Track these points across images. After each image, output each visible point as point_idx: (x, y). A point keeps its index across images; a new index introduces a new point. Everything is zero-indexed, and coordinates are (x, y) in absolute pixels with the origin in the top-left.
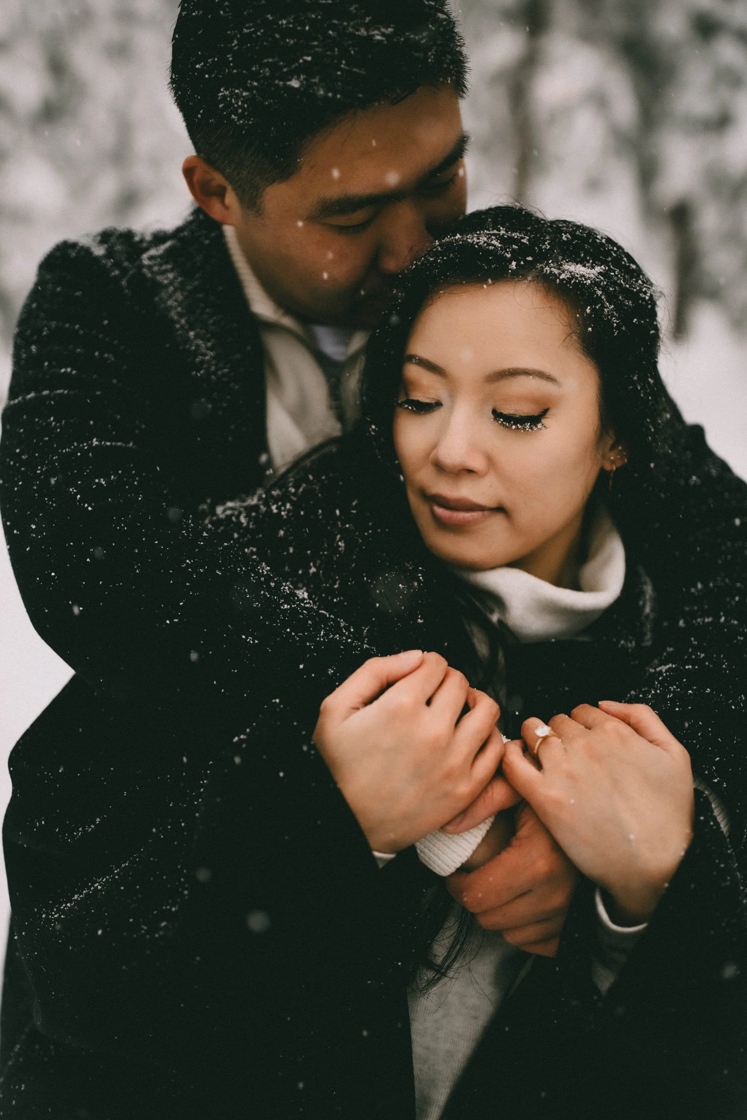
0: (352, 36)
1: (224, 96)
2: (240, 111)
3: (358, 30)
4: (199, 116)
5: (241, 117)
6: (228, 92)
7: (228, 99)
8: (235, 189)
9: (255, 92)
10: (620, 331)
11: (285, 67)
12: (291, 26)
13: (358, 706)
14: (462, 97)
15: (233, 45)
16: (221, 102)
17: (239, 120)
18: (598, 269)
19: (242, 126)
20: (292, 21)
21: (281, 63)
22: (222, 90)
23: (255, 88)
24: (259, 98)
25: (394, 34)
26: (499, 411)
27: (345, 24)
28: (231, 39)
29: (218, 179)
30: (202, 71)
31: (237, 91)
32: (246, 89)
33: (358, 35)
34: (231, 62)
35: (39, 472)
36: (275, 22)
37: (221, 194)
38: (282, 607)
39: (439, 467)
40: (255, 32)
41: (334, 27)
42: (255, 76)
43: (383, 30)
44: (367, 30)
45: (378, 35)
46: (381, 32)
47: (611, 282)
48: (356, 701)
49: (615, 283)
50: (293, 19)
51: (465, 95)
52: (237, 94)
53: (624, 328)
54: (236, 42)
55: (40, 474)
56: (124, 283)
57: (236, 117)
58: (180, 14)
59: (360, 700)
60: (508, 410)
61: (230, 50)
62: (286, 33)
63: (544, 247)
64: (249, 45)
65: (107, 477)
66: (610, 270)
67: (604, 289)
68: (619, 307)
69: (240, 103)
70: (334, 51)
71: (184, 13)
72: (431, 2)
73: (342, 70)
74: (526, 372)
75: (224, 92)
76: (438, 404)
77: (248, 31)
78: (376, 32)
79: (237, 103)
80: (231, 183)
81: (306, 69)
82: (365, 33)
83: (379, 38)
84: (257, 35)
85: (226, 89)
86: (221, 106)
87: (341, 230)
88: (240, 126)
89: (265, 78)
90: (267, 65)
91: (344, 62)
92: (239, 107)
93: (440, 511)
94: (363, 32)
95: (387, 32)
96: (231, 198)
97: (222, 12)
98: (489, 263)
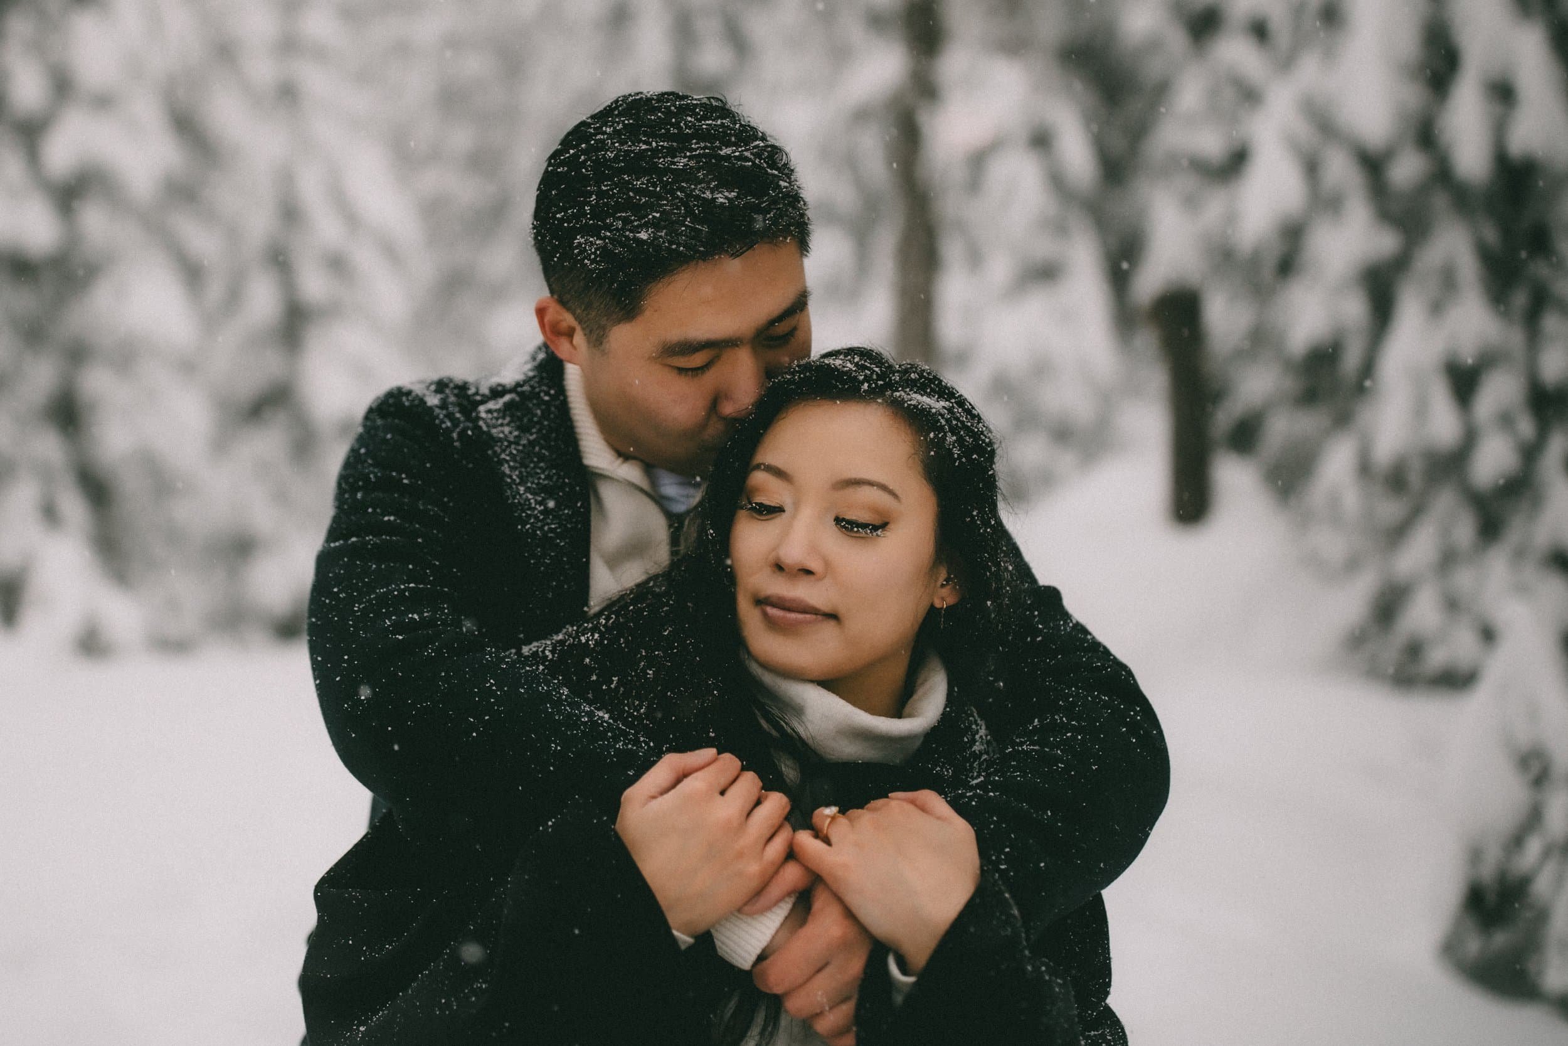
0: (698, 197)
1: (580, 244)
2: (593, 256)
3: (704, 193)
4: (555, 259)
5: (593, 261)
6: (583, 240)
7: (583, 246)
8: (583, 329)
9: (607, 241)
10: (961, 462)
11: (636, 221)
12: (644, 186)
13: (656, 794)
14: (806, 256)
15: (592, 199)
16: (576, 247)
17: (591, 264)
18: (942, 403)
19: (592, 271)
20: (645, 182)
21: (633, 218)
22: (578, 237)
23: (609, 238)
24: (610, 246)
25: (737, 198)
26: (841, 517)
27: (693, 187)
28: (591, 194)
29: (568, 319)
30: (562, 220)
31: (591, 239)
32: (600, 238)
33: (703, 197)
34: (588, 214)
35: (356, 609)
36: (629, 182)
37: (570, 334)
38: (583, 720)
39: (779, 567)
40: (612, 190)
41: (682, 189)
42: (608, 228)
43: (726, 194)
44: (712, 193)
45: (721, 198)
46: (724, 195)
47: (954, 418)
48: (653, 791)
49: (957, 419)
50: (646, 180)
51: (808, 254)
52: (591, 242)
53: (964, 460)
54: (594, 197)
55: (357, 611)
56: (455, 435)
57: (589, 262)
58: (547, 169)
59: (659, 790)
60: (851, 516)
61: (589, 203)
62: (638, 191)
63: (893, 378)
64: (605, 200)
65: (420, 614)
66: (953, 407)
67: (947, 420)
68: (960, 441)
69: (593, 250)
70: (680, 210)
71: (550, 169)
72: (774, 171)
73: (686, 226)
74: (871, 483)
75: (579, 239)
76: (780, 510)
77: (606, 188)
78: (720, 195)
79: (590, 250)
80: (580, 323)
81: (656, 225)
82: (710, 196)
83: (721, 200)
84: (613, 192)
85: (582, 237)
86: (576, 251)
87: (681, 371)
88: (591, 270)
89: (617, 229)
90: (619, 218)
91: (688, 220)
92: (592, 253)
93: (771, 611)
94: (708, 195)
95: (730, 196)
96: (579, 338)
97: (584, 170)
98: (844, 383)
